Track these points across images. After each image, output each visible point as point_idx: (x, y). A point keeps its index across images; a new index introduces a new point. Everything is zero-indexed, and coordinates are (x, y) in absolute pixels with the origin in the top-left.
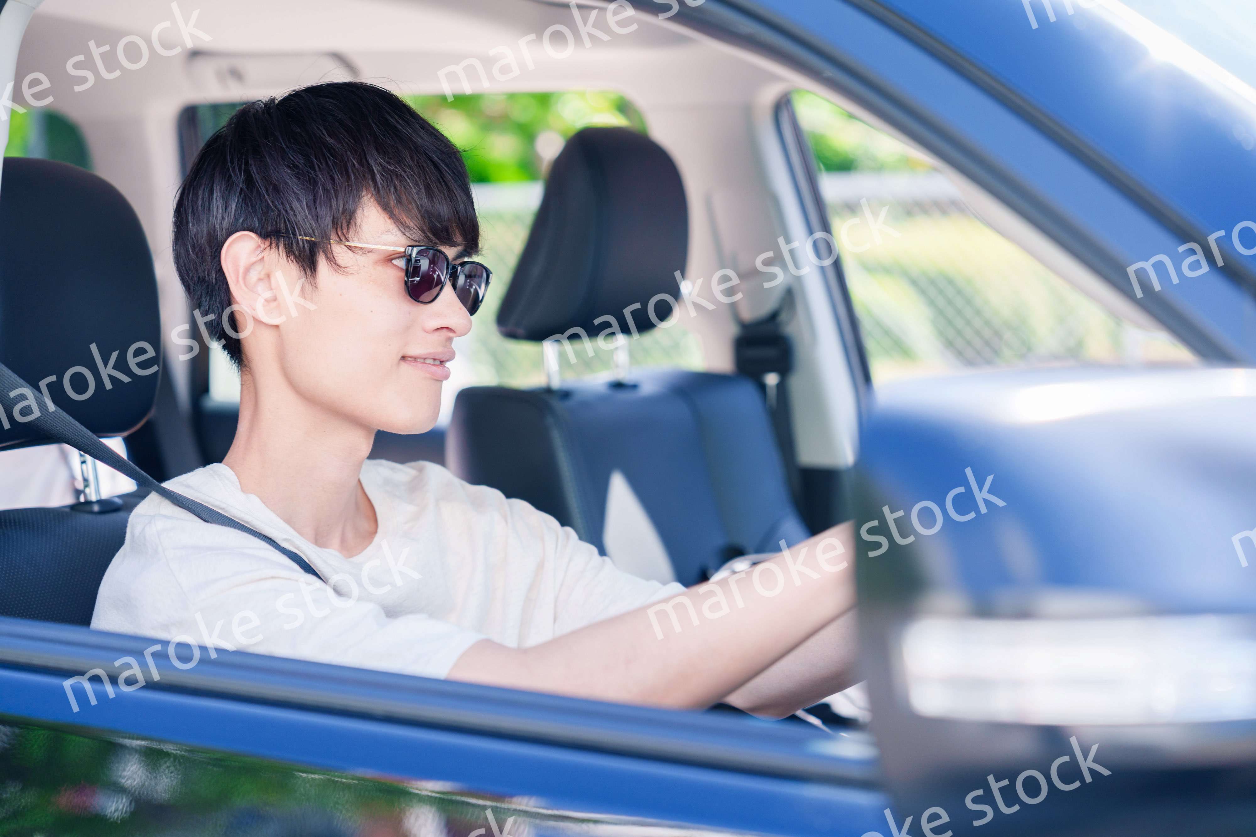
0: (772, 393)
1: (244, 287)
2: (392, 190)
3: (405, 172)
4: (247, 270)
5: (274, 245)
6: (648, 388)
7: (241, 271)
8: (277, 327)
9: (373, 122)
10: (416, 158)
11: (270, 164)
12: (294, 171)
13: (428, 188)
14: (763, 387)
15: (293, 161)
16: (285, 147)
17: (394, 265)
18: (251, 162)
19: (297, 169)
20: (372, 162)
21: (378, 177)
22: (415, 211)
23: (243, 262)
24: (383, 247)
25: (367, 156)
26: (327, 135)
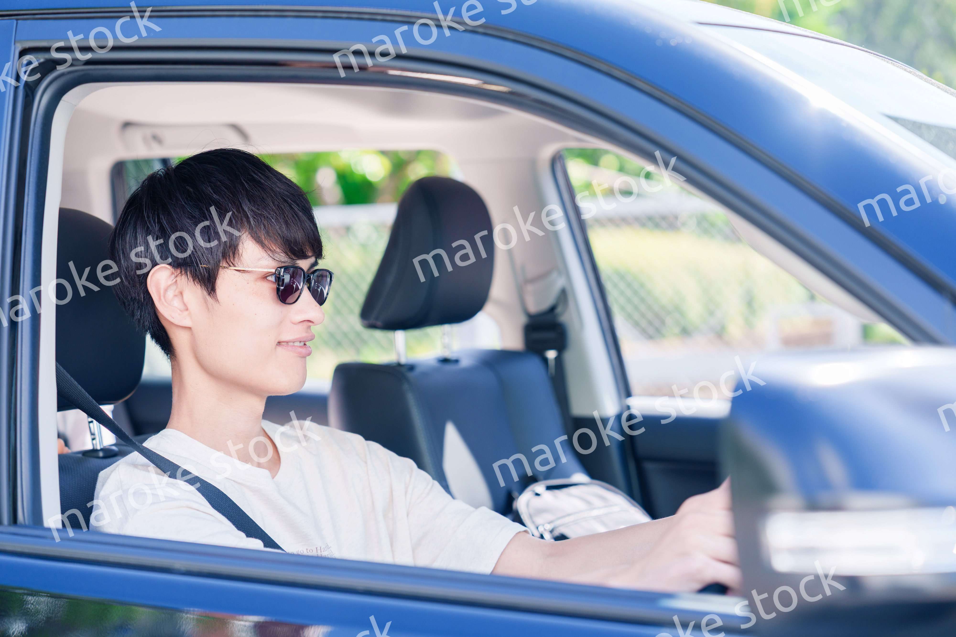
0: (552, 364)
1: (165, 303)
2: (262, 226)
3: (270, 214)
4: (166, 290)
5: (183, 272)
6: (465, 363)
7: (162, 292)
8: (190, 328)
9: (244, 180)
10: (276, 203)
11: (175, 218)
12: (193, 220)
13: (286, 223)
14: (545, 360)
15: (192, 214)
16: (184, 204)
17: (268, 280)
18: (162, 216)
19: (195, 219)
20: (246, 209)
21: (251, 220)
22: (279, 240)
23: (163, 286)
24: (260, 270)
25: (243, 205)
26: (213, 194)
